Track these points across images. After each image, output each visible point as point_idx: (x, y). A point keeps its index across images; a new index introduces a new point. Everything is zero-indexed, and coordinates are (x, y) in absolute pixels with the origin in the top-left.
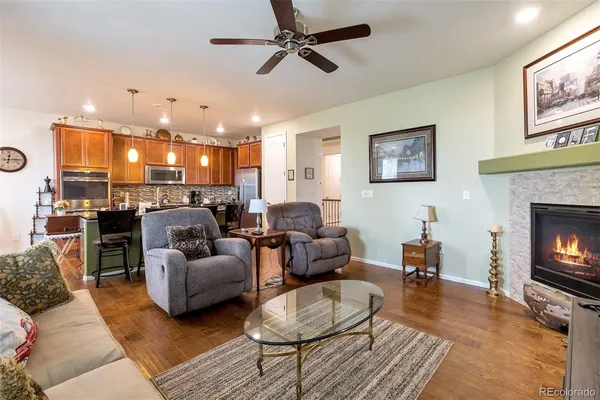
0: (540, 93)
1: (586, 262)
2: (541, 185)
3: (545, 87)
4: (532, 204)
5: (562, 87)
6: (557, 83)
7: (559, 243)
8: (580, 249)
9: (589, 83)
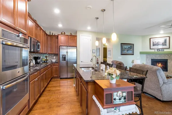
0: (153, 43)
1: (162, 66)
2: (153, 56)
3: (155, 42)
4: (152, 59)
5: (158, 43)
6: (157, 42)
7: (158, 64)
8: (161, 65)
9: (162, 43)
